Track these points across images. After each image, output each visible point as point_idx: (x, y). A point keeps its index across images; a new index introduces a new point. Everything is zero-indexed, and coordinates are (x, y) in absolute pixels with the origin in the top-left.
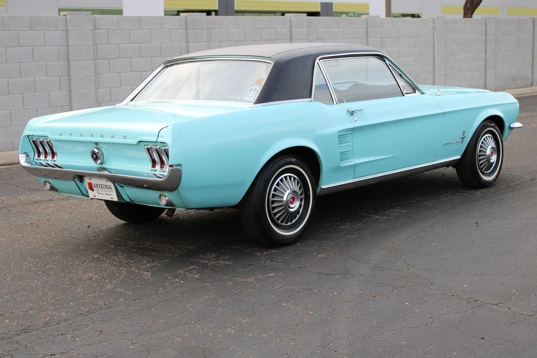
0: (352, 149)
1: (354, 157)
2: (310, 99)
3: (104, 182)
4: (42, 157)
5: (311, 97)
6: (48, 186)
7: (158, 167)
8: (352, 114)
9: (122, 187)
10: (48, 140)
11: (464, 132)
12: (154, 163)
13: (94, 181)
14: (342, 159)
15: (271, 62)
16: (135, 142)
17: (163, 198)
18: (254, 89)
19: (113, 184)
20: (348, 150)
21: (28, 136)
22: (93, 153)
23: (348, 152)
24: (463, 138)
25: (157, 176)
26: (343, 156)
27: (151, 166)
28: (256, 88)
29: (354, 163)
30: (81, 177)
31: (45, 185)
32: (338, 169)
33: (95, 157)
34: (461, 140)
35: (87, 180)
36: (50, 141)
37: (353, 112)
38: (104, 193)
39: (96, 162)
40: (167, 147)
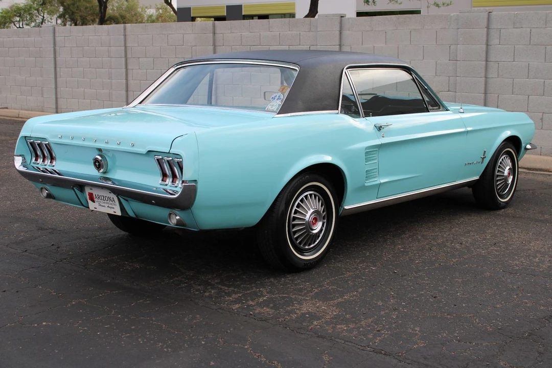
0: (377, 167)
1: (379, 175)
2: (337, 111)
3: (106, 194)
4: (40, 161)
5: (338, 109)
6: (45, 193)
7: (169, 181)
8: (380, 129)
9: (127, 200)
10: (47, 142)
11: (485, 152)
12: (164, 175)
13: (95, 192)
14: (367, 178)
15: (297, 69)
16: (144, 151)
17: (173, 216)
18: (277, 97)
19: (117, 196)
20: (374, 168)
21: (25, 137)
22: (96, 161)
23: (375, 171)
24: (483, 159)
25: (167, 191)
26: (369, 174)
27: (161, 179)
28: (279, 97)
29: (378, 182)
30: (81, 186)
31: (42, 192)
32: (363, 189)
33: (98, 165)
34: (481, 159)
35: (88, 190)
36: (48, 144)
37: (381, 127)
38: (106, 205)
39: (99, 170)
40: (181, 160)
